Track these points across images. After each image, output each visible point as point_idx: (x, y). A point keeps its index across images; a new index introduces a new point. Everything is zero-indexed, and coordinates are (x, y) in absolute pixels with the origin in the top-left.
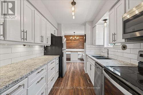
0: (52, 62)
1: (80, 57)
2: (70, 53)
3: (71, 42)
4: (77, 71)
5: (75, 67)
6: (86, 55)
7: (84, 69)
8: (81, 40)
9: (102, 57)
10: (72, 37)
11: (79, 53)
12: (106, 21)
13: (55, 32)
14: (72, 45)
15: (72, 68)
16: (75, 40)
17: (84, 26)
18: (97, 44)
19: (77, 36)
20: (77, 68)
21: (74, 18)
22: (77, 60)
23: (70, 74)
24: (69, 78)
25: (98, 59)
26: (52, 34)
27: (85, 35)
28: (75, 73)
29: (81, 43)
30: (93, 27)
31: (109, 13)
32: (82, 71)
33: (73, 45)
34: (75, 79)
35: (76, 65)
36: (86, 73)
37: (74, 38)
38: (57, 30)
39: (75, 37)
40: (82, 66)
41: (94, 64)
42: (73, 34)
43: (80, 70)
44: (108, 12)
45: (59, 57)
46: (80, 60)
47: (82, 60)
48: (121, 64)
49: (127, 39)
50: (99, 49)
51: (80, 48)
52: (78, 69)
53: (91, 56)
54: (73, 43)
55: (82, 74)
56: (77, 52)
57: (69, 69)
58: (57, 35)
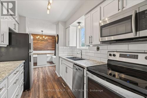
0: (15, 72)
1: (48, 59)
2: (36, 56)
3: (37, 43)
4: (48, 77)
5: (44, 73)
6: (59, 57)
7: (56, 73)
8: (49, 40)
9: (75, 58)
10: (39, 37)
11: (48, 55)
12: (80, 24)
13: (15, 27)
14: (38, 46)
15: (41, 75)
16: (43, 40)
17: (55, 25)
18: (71, 45)
19: (46, 36)
20: (47, 73)
21: (48, 12)
22: (46, 63)
23: (40, 83)
24: (39, 88)
25: (75, 60)
26: (10, 29)
27: (58, 35)
28: (46, 80)
29: (49, 44)
30: (66, 28)
31: (84, 17)
32: (54, 75)
33: (40, 46)
34: (47, 87)
35: (45, 70)
36: (59, 76)
37: (41, 38)
38: (18, 25)
39: (44, 37)
40: (52, 69)
41: (72, 67)
42: (40, 33)
43: (52, 75)
44: (84, 15)
45: (24, 63)
46: (49, 63)
47: (51, 63)
48: (96, 63)
49: (102, 42)
50: (72, 50)
51: (48, 50)
52: (49, 74)
53: (66, 58)
54: (40, 44)
55: (54, 79)
56: (46, 54)
57: (36, 76)
58: (18, 32)
